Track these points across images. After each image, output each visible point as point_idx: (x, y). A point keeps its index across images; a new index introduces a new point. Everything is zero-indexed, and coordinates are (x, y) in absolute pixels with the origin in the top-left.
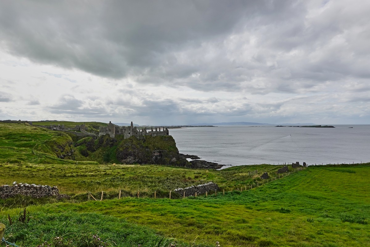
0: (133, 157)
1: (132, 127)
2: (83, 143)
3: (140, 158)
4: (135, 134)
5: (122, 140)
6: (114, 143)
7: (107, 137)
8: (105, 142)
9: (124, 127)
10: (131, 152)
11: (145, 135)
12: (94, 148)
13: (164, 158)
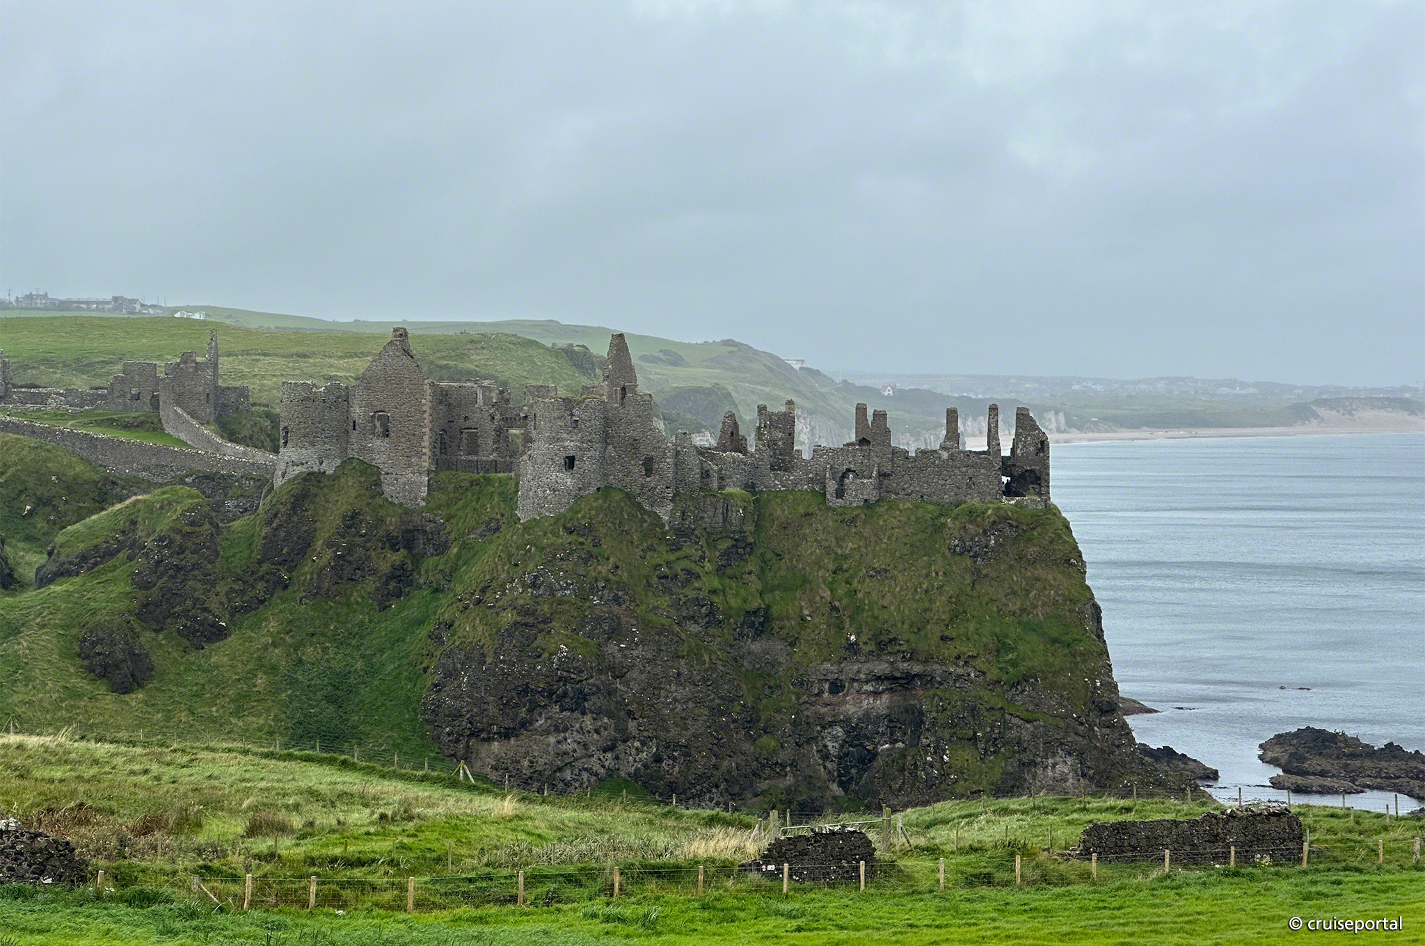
0: (598, 713)
4: (637, 469)
5: (491, 527)
6: (417, 559)
7: (351, 496)
8: (329, 545)
10: (570, 664)
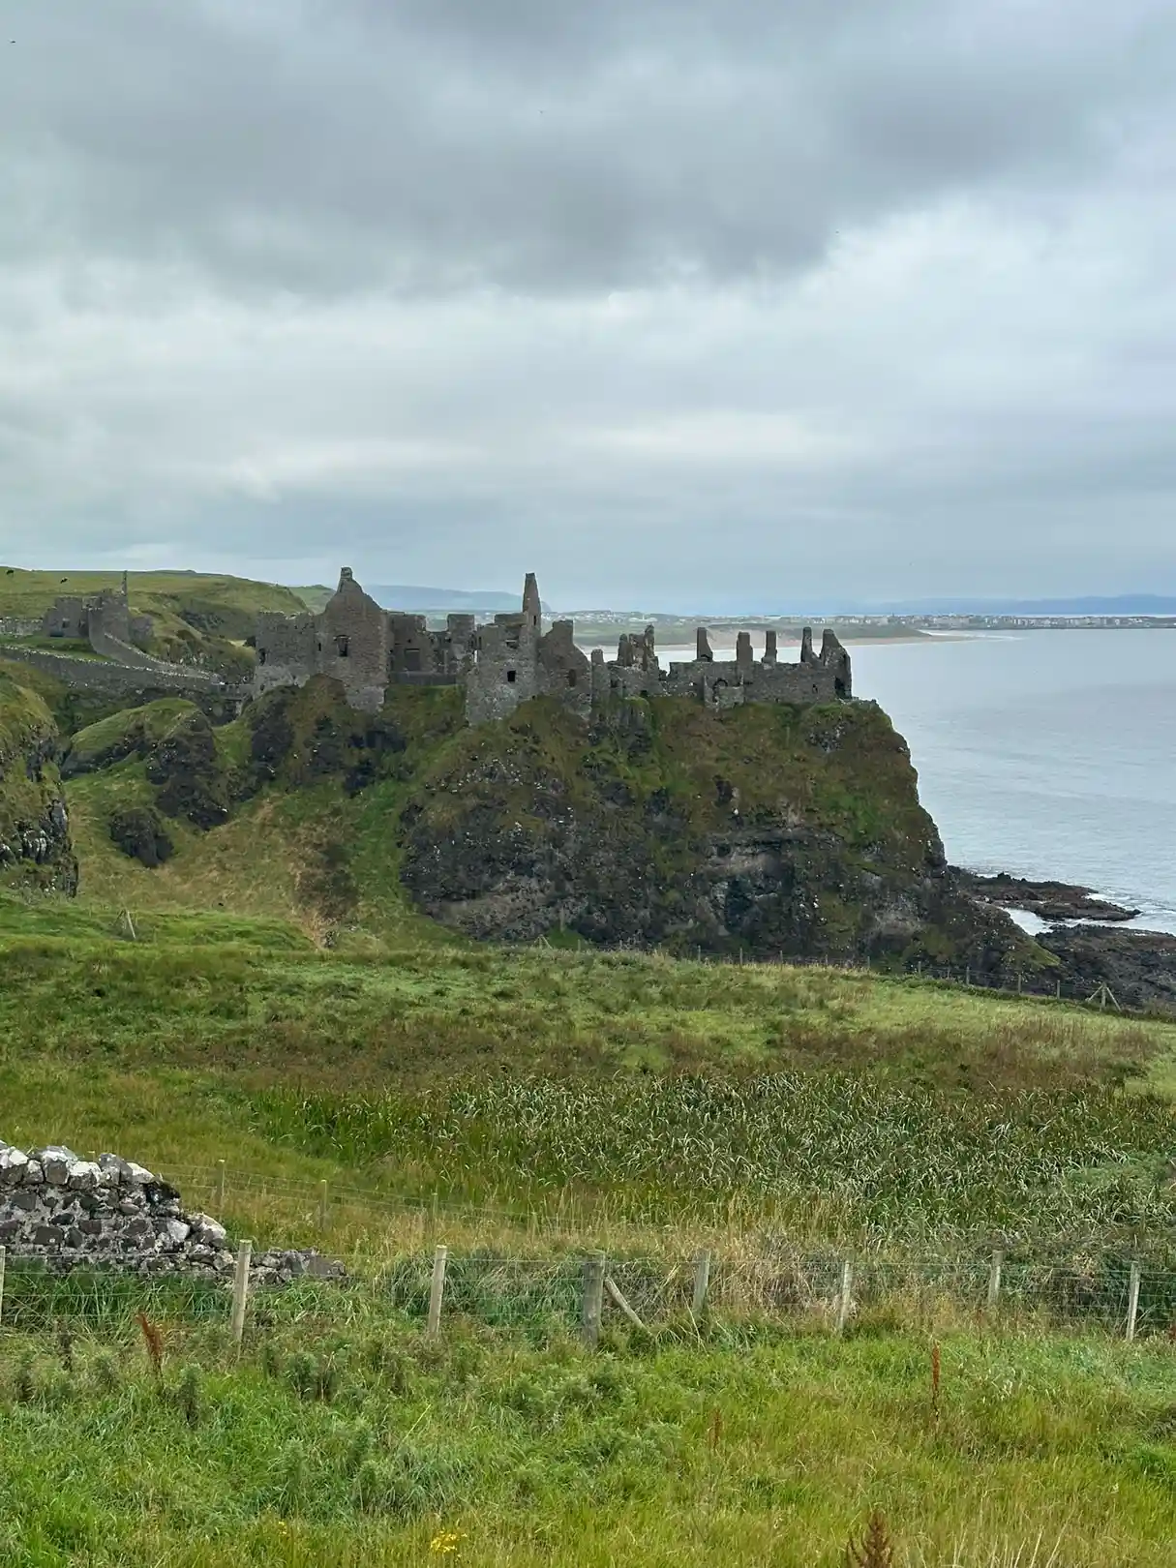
1: (529, 620)
2: (122, 754)
3: (602, 891)
4: (562, 680)
5: (447, 728)
6: (378, 755)
7: (321, 703)
9: (460, 621)
10: (524, 838)
11: (644, 694)
12: (217, 795)
13: (810, 900)
